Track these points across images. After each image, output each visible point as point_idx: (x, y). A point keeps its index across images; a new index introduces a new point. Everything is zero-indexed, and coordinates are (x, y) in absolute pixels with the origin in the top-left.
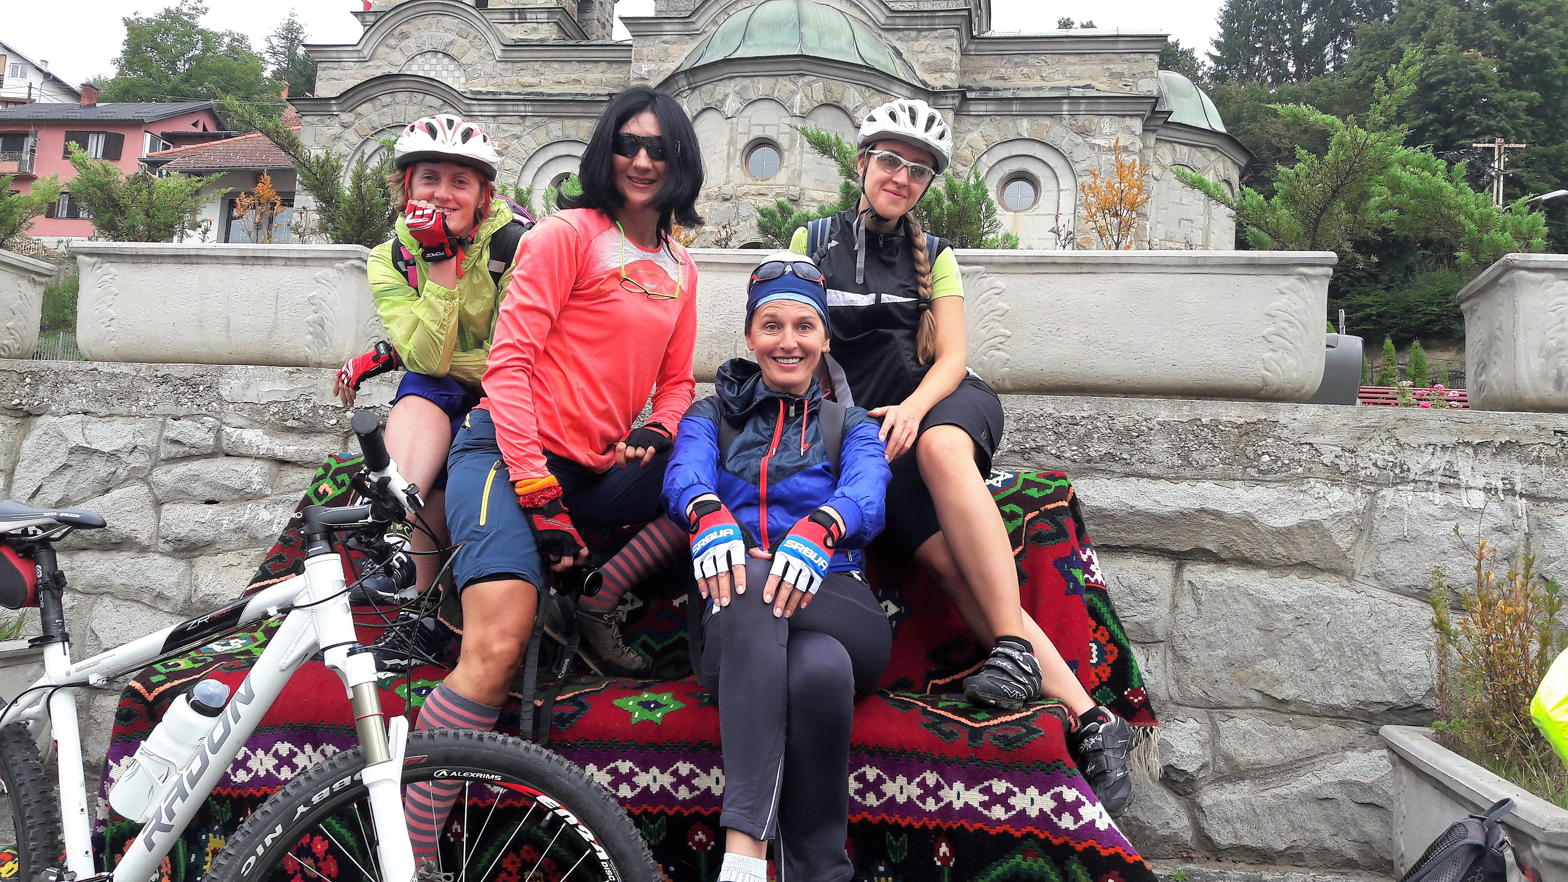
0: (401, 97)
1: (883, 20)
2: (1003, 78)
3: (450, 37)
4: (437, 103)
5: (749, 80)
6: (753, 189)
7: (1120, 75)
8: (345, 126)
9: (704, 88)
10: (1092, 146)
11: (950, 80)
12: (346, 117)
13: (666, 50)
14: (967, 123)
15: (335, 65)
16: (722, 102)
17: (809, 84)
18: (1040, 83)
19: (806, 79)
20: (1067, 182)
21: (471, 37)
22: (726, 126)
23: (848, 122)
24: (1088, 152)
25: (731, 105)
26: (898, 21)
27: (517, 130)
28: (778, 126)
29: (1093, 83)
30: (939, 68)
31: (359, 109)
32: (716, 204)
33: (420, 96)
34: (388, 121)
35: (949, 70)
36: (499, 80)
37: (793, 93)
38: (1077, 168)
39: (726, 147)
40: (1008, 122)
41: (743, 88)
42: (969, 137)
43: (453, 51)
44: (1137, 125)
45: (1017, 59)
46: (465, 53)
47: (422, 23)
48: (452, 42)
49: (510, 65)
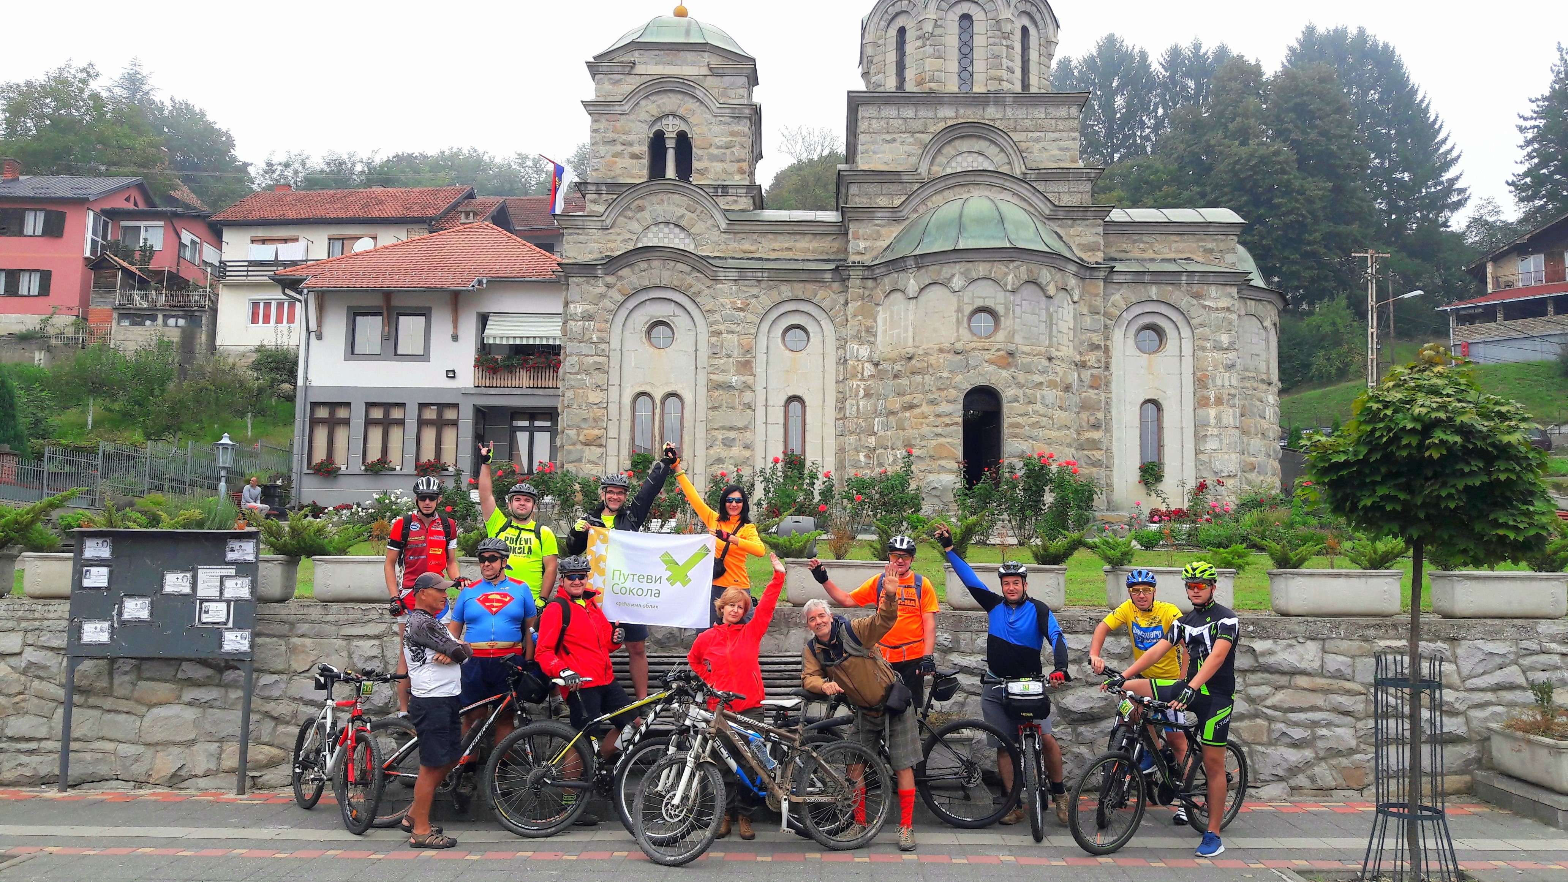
0: (656, 264)
1: (1047, 212)
2: (1125, 252)
3: (682, 211)
4: (688, 269)
5: (970, 265)
6: (979, 345)
7: (1211, 251)
8: (609, 287)
9: (930, 268)
10: (1204, 307)
11: (1099, 257)
12: (610, 279)
13: (878, 232)
14: (1112, 288)
15: (580, 231)
16: (950, 279)
17: (1018, 268)
18: (1153, 256)
19: (1015, 264)
20: (1186, 332)
21: (698, 212)
22: (953, 299)
23: (1041, 294)
24: (1201, 311)
25: (957, 282)
26: (1060, 213)
27: (755, 291)
28: (995, 298)
29: (1192, 256)
30: (1090, 248)
31: (620, 273)
32: (949, 356)
33: (672, 263)
34: (646, 283)
35: (1099, 250)
36: (723, 247)
37: (1006, 274)
38: (1193, 322)
39: (955, 315)
40: (1141, 288)
41: (968, 270)
42: (1113, 298)
43: (683, 223)
44: (1234, 290)
45: (1136, 237)
46: (693, 225)
47: (655, 199)
48: (682, 216)
49: (731, 236)
